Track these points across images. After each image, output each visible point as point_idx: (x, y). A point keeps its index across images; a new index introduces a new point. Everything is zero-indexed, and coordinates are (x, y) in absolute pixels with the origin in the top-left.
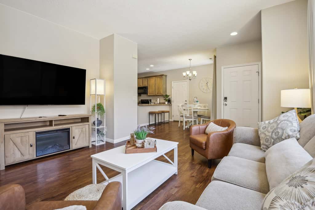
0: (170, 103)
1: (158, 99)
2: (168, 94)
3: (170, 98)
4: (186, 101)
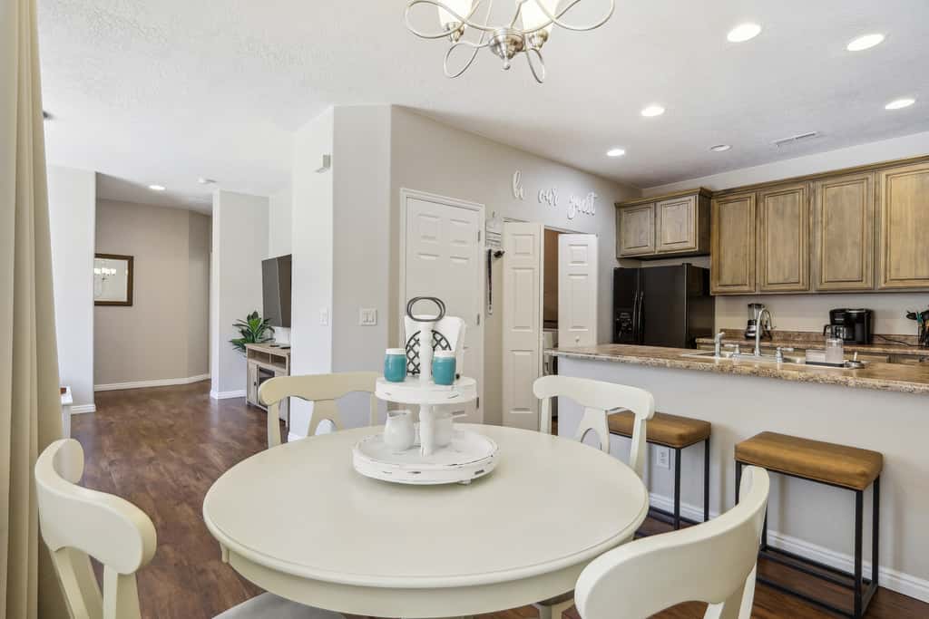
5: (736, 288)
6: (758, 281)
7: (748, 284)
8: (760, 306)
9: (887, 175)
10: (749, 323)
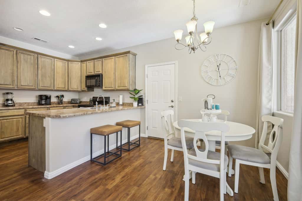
0: (142, 105)
1: (121, 97)
2: (138, 88)
3: (142, 96)
4: (172, 101)
5: (6, 86)
6: (16, 84)
7: (12, 84)
8: (11, 93)
9: (56, 60)
10: (7, 100)
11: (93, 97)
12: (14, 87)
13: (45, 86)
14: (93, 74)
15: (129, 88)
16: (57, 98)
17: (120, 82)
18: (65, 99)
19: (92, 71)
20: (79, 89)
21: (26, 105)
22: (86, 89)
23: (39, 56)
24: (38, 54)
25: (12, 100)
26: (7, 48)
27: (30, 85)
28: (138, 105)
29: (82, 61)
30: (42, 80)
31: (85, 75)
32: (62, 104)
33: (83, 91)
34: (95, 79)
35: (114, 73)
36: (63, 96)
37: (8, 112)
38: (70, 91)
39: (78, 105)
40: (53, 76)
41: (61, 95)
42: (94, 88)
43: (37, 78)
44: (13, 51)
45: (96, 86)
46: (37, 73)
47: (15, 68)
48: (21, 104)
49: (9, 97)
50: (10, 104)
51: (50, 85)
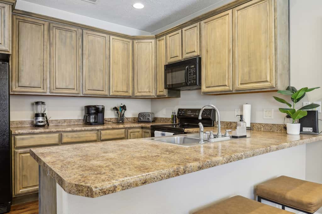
6: (48, 86)
7: (42, 87)
8: (43, 103)
9: (113, 39)
10: (37, 115)
11: (179, 110)
12: (45, 91)
13: (95, 88)
14: (180, 58)
15: (276, 85)
16: (116, 111)
17: (246, 70)
18: (129, 114)
19: (178, 53)
20: (153, 94)
21: (66, 124)
22: (165, 92)
23: (85, 31)
24: (83, 27)
25: (43, 115)
26: (33, 20)
27: (71, 87)
28: (301, 130)
29: (157, 37)
30: (89, 76)
31: (163, 63)
32: (123, 123)
33: (159, 97)
34: (184, 69)
35: (229, 51)
36: (124, 108)
37: (31, 137)
38: (136, 98)
39: (151, 126)
40: (107, 71)
41: (122, 105)
42: (179, 90)
43: (81, 74)
44: (44, 24)
45: (186, 85)
46: (81, 65)
47: (47, 56)
48: (58, 123)
49: (40, 109)
50: (39, 122)
51: (103, 86)
